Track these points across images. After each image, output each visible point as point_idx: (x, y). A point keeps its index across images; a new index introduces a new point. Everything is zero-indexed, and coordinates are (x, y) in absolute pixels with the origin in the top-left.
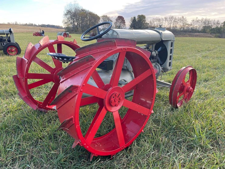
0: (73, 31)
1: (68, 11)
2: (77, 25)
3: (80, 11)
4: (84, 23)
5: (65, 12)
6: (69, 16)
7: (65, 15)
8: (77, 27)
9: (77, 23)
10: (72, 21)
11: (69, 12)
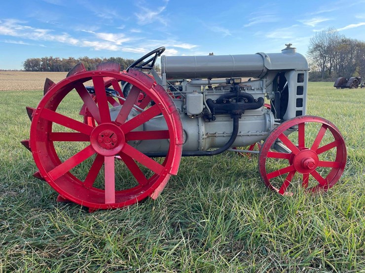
0: (320, 77)
1: (316, 45)
2: (331, 67)
3: (339, 43)
4: (345, 63)
5: (311, 48)
6: (318, 53)
7: (311, 52)
8: (330, 70)
9: (331, 64)
10: (322, 61)
11: (317, 47)
